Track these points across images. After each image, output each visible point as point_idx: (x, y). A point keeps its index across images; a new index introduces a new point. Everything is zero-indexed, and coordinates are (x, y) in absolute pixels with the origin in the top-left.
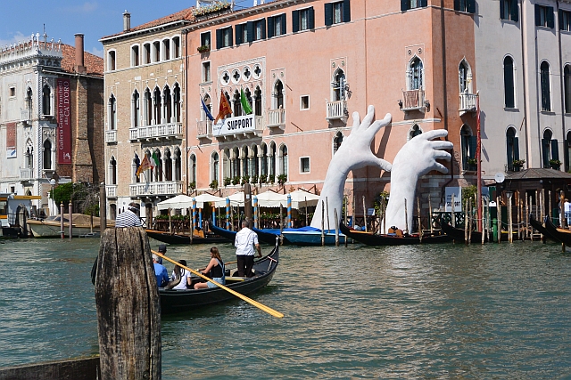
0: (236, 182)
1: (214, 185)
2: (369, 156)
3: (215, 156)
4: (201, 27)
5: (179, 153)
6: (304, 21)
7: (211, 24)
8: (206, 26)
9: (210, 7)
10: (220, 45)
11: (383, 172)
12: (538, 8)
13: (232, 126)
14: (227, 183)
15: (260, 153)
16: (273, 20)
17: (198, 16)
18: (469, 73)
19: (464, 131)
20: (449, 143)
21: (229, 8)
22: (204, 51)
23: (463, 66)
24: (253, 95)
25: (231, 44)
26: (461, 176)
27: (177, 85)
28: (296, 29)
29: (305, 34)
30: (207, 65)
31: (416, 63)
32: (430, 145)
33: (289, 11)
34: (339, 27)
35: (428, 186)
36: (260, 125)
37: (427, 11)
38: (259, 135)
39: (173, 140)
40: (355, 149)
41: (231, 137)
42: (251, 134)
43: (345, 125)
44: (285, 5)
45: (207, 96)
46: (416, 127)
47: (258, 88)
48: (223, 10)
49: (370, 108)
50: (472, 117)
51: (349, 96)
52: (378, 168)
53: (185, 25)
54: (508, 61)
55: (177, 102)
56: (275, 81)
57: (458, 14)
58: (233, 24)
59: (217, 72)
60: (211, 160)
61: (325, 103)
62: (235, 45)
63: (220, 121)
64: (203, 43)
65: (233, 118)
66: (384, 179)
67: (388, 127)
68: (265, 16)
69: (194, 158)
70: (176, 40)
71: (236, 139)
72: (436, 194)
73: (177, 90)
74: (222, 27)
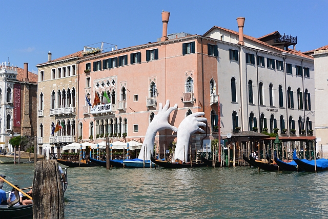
0: (102, 137)
1: (91, 138)
2: (167, 124)
3: (92, 123)
4: (86, 60)
5: (74, 122)
6: (136, 59)
7: (91, 59)
8: (89, 60)
9: (91, 51)
10: (95, 69)
11: (173, 132)
12: (247, 54)
13: (100, 109)
14: (98, 137)
15: (114, 122)
16: (121, 58)
17: (85, 55)
18: (215, 85)
19: (212, 113)
20: (205, 119)
21: (100, 51)
22: (87, 72)
23: (212, 82)
24: (111, 94)
25: (101, 69)
26: (211, 135)
27: (74, 88)
28: (132, 62)
29: (136, 65)
30: (89, 79)
31: (190, 79)
32: (196, 119)
33: (129, 54)
34: (153, 62)
35: (195, 139)
36: (114, 108)
37: (195, 55)
38: (114, 113)
39: (71, 115)
40: (160, 121)
41: (100, 114)
42: (110, 113)
43: (155, 109)
44: (127, 51)
45: (89, 94)
46: (190, 111)
47: (113, 90)
48: (97, 52)
49: (168, 101)
50: (216, 106)
51: (158, 95)
52: (171, 130)
53: (78, 59)
54: (233, 80)
55: (74, 97)
56: (122, 87)
57: (210, 57)
58: (102, 59)
59: (93, 83)
60: (90, 125)
61: (146, 99)
62: (102, 70)
63: (95, 106)
64: (87, 68)
65: (101, 105)
66: (174, 135)
67: (176, 111)
68: (118, 56)
69: (81, 124)
70: (74, 67)
71: (102, 115)
72: (199, 143)
73: (74, 91)
74: (96, 61)
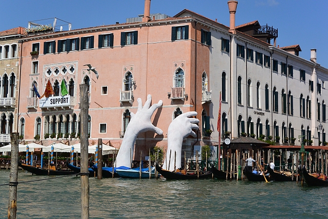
0: (53, 136)
1: (37, 137)
2: (150, 125)
3: (39, 120)
4: (33, 39)
5: (11, 117)
7: (40, 38)
8: (37, 39)
9: (40, 28)
10: (46, 51)
12: (238, 46)
13: (53, 102)
14: (47, 136)
15: (71, 119)
16: (84, 39)
17: (30, 33)
18: (206, 80)
19: (203, 114)
20: (197, 120)
21: (52, 29)
22: (35, 54)
23: (204, 76)
24: (68, 83)
25: (54, 52)
26: (202, 140)
27: (13, 74)
28: (101, 45)
29: (106, 49)
30: (36, 64)
31: (180, 71)
32: (189, 120)
33: (96, 36)
34: (129, 47)
36: (74, 102)
37: (188, 43)
38: (72, 108)
39: (9, 108)
41: (52, 109)
42: (67, 108)
43: (131, 106)
44: (94, 31)
45: (35, 82)
46: (178, 109)
47: (72, 79)
48: (48, 30)
49: (149, 96)
51: (135, 88)
53: (22, 38)
54: (224, 74)
55: (12, 85)
56: (85, 75)
58: (56, 40)
59: (43, 68)
60: (36, 122)
61: (118, 91)
62: (57, 52)
63: (44, 98)
64: (34, 50)
65: (53, 97)
66: (156, 139)
67: (160, 109)
68: (80, 36)
69: (23, 120)
70: (14, 47)
71: (55, 110)
72: (190, 149)
73: (13, 77)
74: (47, 41)
